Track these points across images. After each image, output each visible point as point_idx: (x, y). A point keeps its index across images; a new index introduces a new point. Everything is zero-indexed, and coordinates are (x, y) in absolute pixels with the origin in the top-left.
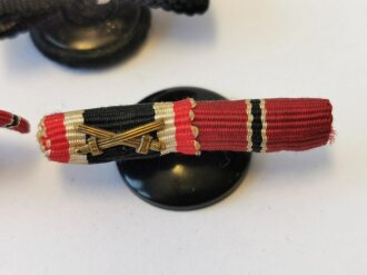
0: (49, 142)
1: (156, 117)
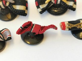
0: (62, 26)
1: (81, 22)
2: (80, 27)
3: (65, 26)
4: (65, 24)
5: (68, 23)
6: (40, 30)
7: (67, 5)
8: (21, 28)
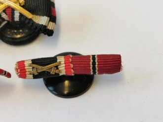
0: (19, 70)
1: (58, 61)
2: (57, 71)
3: (25, 69)
4: (25, 67)
5: (31, 62)
7: (35, 23)
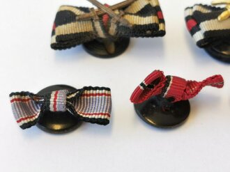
6: (185, 91)
8: (142, 88)
